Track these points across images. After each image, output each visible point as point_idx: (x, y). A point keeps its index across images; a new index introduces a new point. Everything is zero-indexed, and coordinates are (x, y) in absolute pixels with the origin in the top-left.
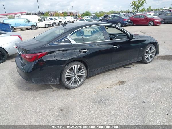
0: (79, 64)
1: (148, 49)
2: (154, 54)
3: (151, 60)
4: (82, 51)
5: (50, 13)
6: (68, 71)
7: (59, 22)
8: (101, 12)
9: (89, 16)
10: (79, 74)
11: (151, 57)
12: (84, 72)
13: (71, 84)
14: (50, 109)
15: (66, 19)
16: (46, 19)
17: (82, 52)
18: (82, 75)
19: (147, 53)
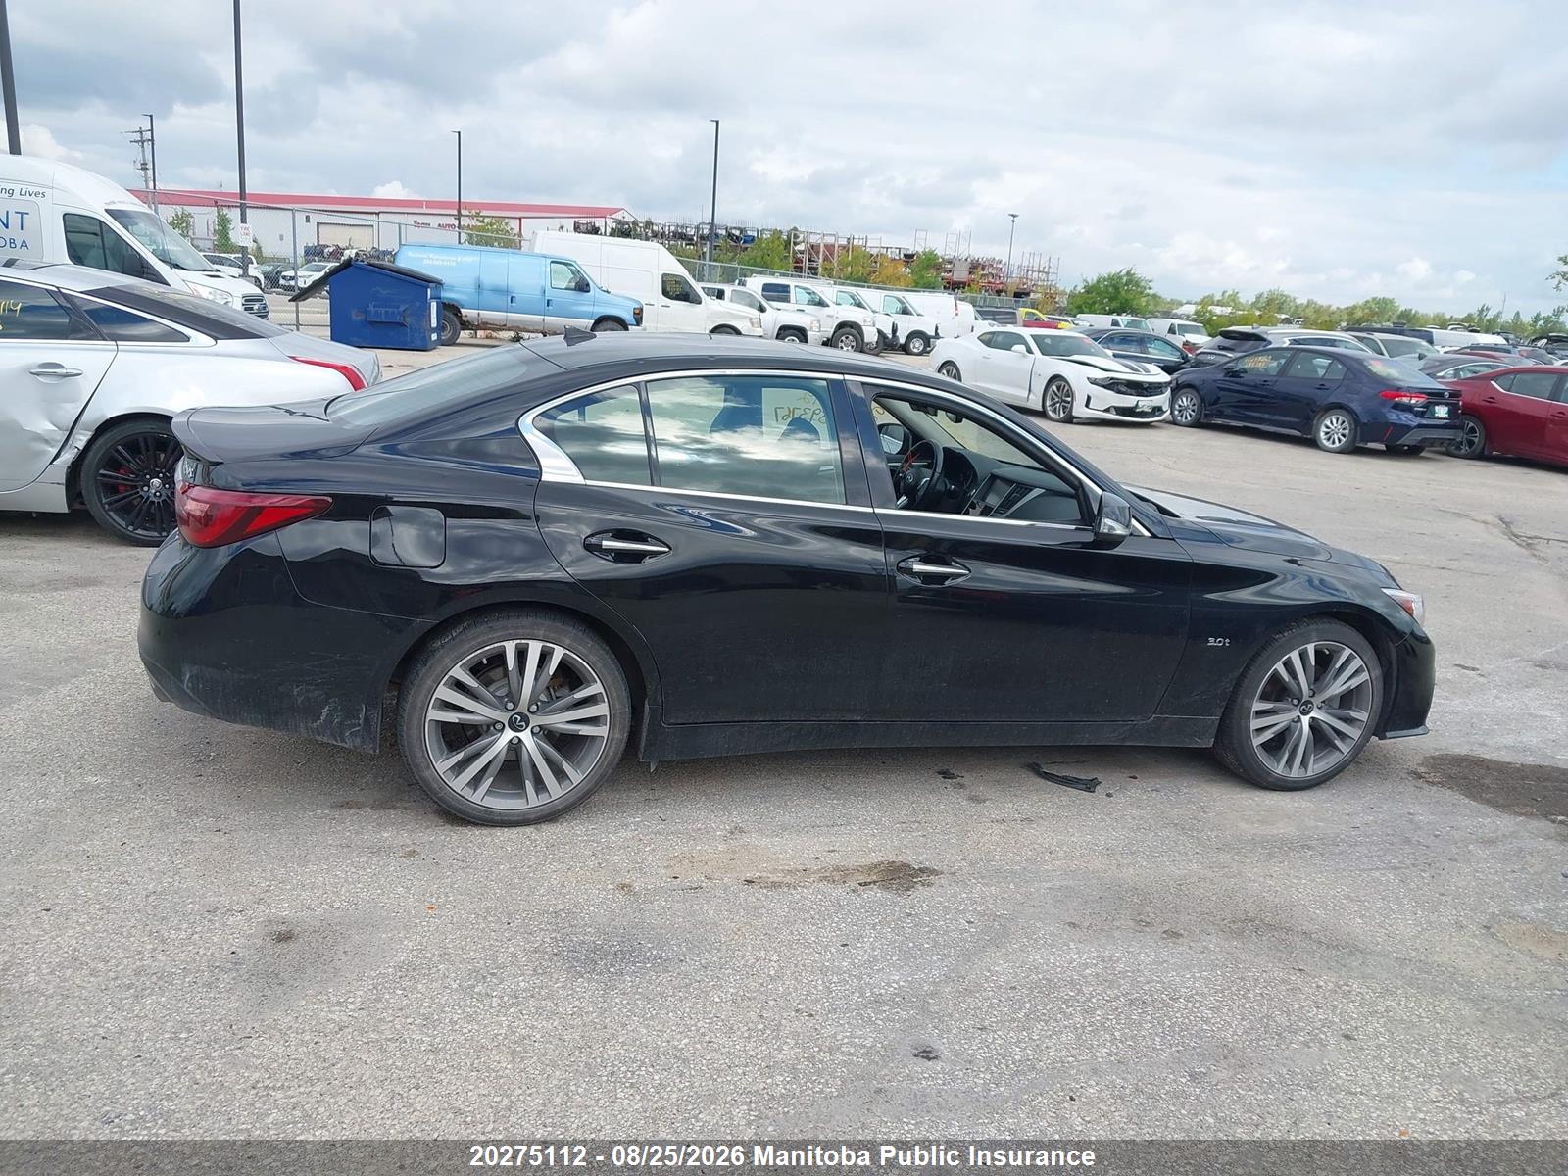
0: (568, 641)
1: (1294, 660)
2: (1363, 716)
3: (1316, 768)
4: (606, 544)
5: (801, 247)
6: (459, 673)
7: (841, 326)
8: (1270, 301)
9: (1134, 312)
10: (560, 721)
11: (1321, 738)
12: (601, 709)
13: (475, 782)
14: (213, 911)
15: (905, 311)
16: (728, 289)
17: (609, 551)
18: (585, 730)
19: (1278, 691)
